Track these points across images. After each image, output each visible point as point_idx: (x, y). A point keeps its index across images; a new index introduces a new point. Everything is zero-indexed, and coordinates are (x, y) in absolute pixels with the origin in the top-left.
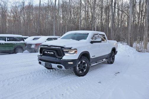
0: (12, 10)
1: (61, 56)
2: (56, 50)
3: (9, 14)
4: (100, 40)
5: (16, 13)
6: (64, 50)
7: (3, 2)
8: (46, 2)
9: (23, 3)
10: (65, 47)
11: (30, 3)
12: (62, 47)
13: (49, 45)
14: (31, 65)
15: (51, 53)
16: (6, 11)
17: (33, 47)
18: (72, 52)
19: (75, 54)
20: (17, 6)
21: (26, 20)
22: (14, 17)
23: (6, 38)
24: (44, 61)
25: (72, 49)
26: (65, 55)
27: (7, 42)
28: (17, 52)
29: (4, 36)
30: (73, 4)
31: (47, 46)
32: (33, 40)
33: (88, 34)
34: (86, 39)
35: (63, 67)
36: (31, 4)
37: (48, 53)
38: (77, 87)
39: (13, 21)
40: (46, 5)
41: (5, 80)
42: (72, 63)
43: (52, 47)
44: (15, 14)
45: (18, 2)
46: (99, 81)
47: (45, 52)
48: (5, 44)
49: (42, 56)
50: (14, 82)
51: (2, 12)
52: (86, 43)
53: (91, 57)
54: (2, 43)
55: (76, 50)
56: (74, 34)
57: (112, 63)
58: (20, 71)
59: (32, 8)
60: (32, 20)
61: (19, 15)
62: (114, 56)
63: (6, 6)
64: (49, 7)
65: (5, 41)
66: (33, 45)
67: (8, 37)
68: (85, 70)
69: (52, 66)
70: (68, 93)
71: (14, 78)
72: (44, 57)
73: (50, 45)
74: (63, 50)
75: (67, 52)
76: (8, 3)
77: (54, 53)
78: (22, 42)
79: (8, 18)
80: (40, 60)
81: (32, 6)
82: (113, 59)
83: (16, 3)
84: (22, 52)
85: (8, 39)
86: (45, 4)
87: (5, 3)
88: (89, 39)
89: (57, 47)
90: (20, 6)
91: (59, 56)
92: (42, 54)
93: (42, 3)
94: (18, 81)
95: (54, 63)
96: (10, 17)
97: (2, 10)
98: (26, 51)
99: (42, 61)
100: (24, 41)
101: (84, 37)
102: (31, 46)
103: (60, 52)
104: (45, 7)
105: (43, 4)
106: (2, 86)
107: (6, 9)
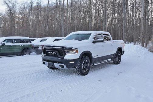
0: (21, 11)
1: (63, 56)
2: (58, 50)
3: (18, 16)
4: (102, 40)
5: (25, 15)
6: (66, 50)
7: (12, 3)
8: (54, 2)
9: (32, 3)
10: (66, 47)
11: (38, 4)
12: (63, 47)
13: (51, 45)
14: (37, 66)
15: (53, 53)
16: (14, 13)
17: (40, 48)
18: (74, 52)
19: (76, 53)
20: (25, 7)
21: (35, 21)
22: (22, 18)
23: (14, 40)
24: (47, 61)
25: (73, 49)
26: (66, 55)
27: (14, 44)
28: (25, 54)
29: (12, 38)
30: (83, 3)
31: (50, 46)
32: (40, 41)
33: (91, 34)
34: (88, 39)
35: (65, 66)
36: (40, 5)
37: (51, 53)
38: (76, 85)
39: (22, 23)
40: (55, 5)
41: (11, 78)
42: (73, 62)
43: (54, 47)
44: (23, 15)
45: (26, 3)
46: (99, 80)
47: (48, 52)
48: (13, 46)
49: (45, 56)
50: (19, 80)
51: (11, 14)
52: (88, 43)
53: (93, 57)
54: (9, 45)
55: (77, 50)
56: (77, 35)
57: (118, 63)
58: (25, 71)
59: (41, 8)
60: (41, 21)
61: (28, 16)
62: (120, 56)
63: (14, 8)
64: (57, 6)
65: (13, 43)
66: (40, 47)
67: (15, 40)
68: (87, 70)
69: (55, 66)
70: (67, 89)
71: (19, 77)
72: (47, 57)
73: (53, 45)
74: (64, 50)
75: (68, 52)
76: (16, 5)
77: (56, 53)
78: (29, 44)
79: (17, 20)
80: (44, 60)
81: (40, 6)
82: (120, 59)
83: (24, 4)
84: (29, 54)
85: (16, 41)
86: (53, 4)
87: (14, 5)
88: (91, 38)
89: (59, 48)
90: (28, 7)
91: (61, 55)
92: (45, 55)
93: (50, 3)
94: (22, 79)
95: (57, 63)
96: (18, 18)
97: (11, 11)
98: (34, 53)
99: (45, 61)
100: (31, 43)
101: (87, 37)
102: (38, 47)
103: (61, 51)
104: (54, 7)
105: (52, 4)
106: (8, 83)
107: (14, 11)
